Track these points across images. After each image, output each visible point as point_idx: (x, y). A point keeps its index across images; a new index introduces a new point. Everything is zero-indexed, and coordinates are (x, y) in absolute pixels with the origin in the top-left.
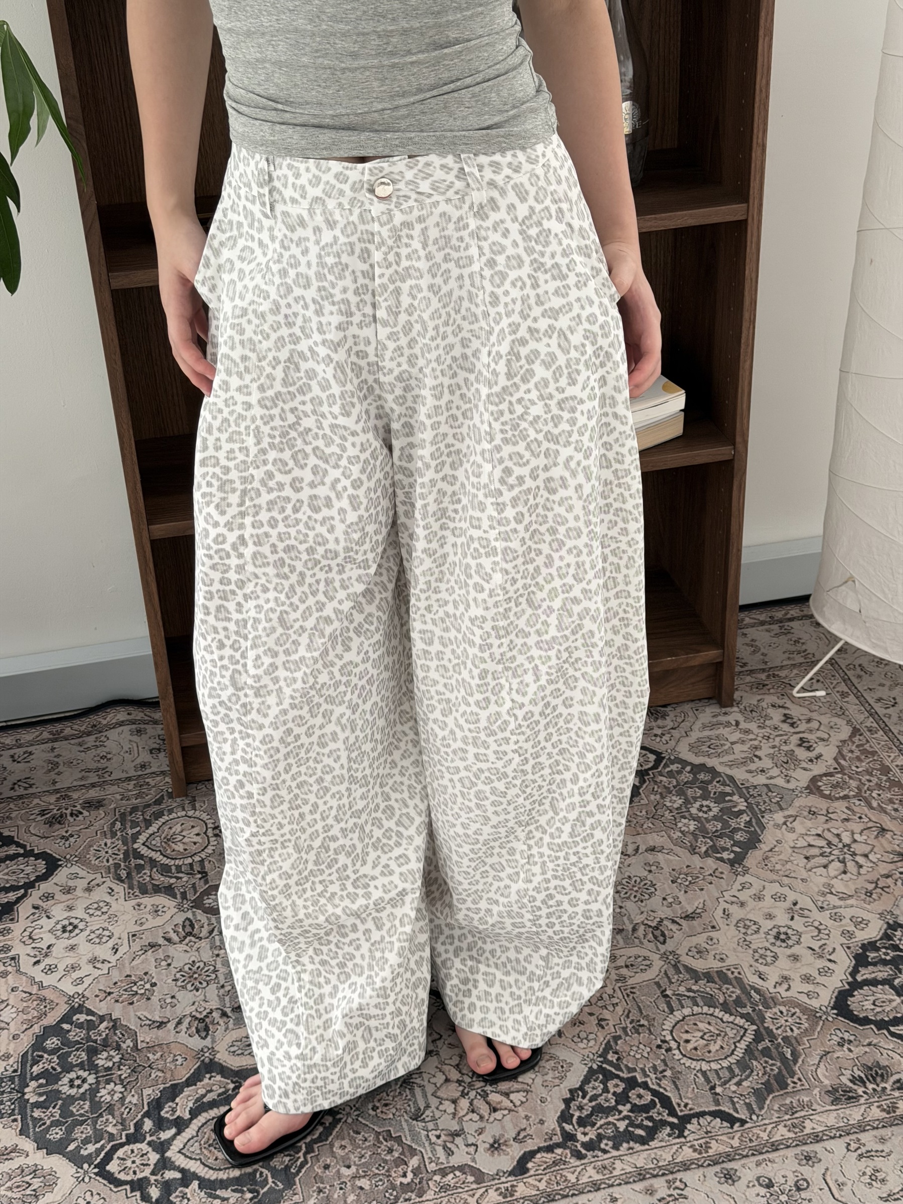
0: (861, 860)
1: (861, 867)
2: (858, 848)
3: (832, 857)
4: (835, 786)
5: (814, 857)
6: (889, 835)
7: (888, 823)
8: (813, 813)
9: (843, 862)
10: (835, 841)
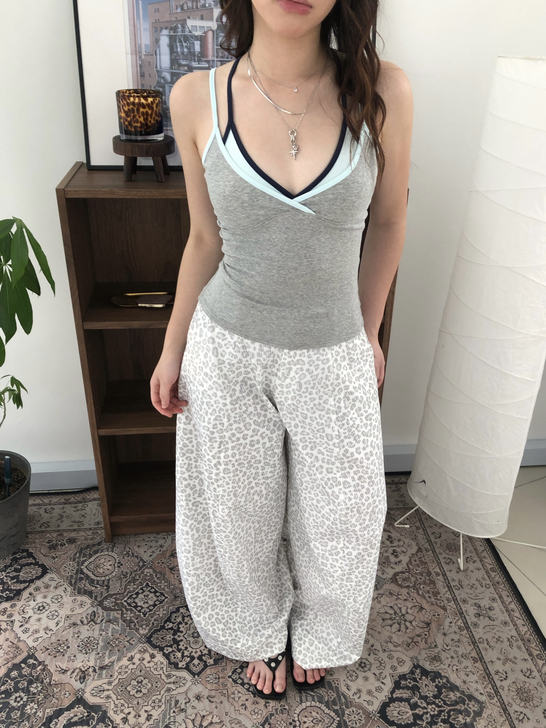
0: (408, 624)
1: (407, 628)
2: (409, 617)
3: (395, 621)
4: (404, 580)
5: (387, 619)
6: (424, 612)
7: (425, 605)
8: (391, 594)
9: (399, 624)
10: (398, 611)
